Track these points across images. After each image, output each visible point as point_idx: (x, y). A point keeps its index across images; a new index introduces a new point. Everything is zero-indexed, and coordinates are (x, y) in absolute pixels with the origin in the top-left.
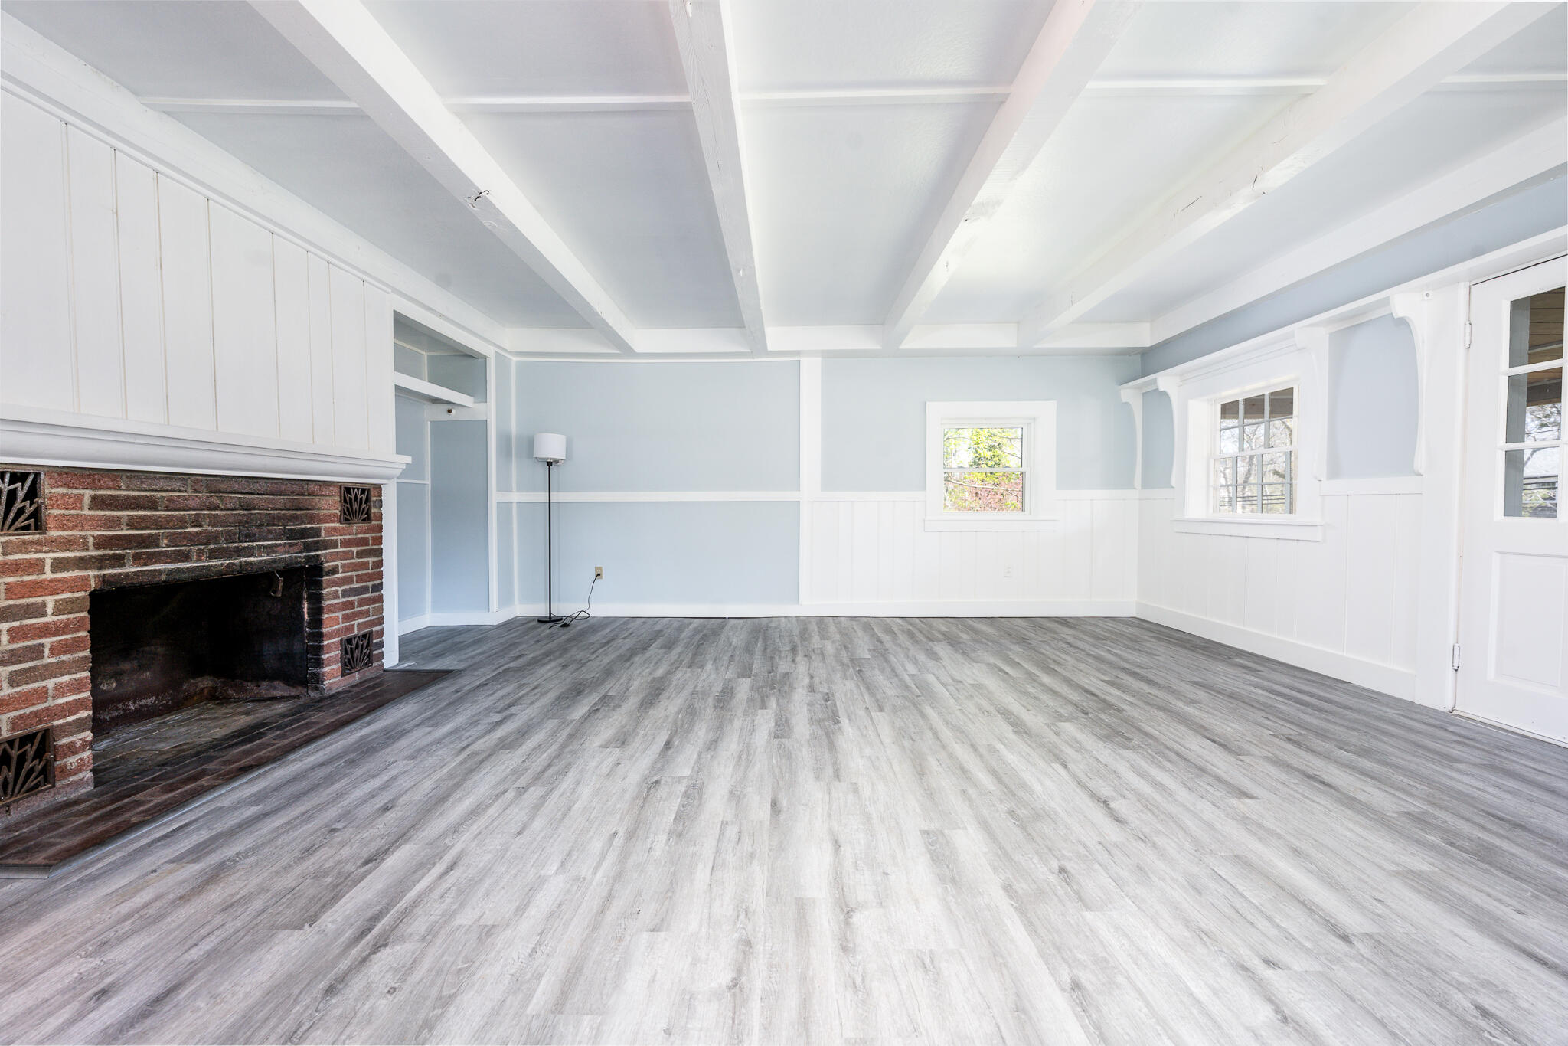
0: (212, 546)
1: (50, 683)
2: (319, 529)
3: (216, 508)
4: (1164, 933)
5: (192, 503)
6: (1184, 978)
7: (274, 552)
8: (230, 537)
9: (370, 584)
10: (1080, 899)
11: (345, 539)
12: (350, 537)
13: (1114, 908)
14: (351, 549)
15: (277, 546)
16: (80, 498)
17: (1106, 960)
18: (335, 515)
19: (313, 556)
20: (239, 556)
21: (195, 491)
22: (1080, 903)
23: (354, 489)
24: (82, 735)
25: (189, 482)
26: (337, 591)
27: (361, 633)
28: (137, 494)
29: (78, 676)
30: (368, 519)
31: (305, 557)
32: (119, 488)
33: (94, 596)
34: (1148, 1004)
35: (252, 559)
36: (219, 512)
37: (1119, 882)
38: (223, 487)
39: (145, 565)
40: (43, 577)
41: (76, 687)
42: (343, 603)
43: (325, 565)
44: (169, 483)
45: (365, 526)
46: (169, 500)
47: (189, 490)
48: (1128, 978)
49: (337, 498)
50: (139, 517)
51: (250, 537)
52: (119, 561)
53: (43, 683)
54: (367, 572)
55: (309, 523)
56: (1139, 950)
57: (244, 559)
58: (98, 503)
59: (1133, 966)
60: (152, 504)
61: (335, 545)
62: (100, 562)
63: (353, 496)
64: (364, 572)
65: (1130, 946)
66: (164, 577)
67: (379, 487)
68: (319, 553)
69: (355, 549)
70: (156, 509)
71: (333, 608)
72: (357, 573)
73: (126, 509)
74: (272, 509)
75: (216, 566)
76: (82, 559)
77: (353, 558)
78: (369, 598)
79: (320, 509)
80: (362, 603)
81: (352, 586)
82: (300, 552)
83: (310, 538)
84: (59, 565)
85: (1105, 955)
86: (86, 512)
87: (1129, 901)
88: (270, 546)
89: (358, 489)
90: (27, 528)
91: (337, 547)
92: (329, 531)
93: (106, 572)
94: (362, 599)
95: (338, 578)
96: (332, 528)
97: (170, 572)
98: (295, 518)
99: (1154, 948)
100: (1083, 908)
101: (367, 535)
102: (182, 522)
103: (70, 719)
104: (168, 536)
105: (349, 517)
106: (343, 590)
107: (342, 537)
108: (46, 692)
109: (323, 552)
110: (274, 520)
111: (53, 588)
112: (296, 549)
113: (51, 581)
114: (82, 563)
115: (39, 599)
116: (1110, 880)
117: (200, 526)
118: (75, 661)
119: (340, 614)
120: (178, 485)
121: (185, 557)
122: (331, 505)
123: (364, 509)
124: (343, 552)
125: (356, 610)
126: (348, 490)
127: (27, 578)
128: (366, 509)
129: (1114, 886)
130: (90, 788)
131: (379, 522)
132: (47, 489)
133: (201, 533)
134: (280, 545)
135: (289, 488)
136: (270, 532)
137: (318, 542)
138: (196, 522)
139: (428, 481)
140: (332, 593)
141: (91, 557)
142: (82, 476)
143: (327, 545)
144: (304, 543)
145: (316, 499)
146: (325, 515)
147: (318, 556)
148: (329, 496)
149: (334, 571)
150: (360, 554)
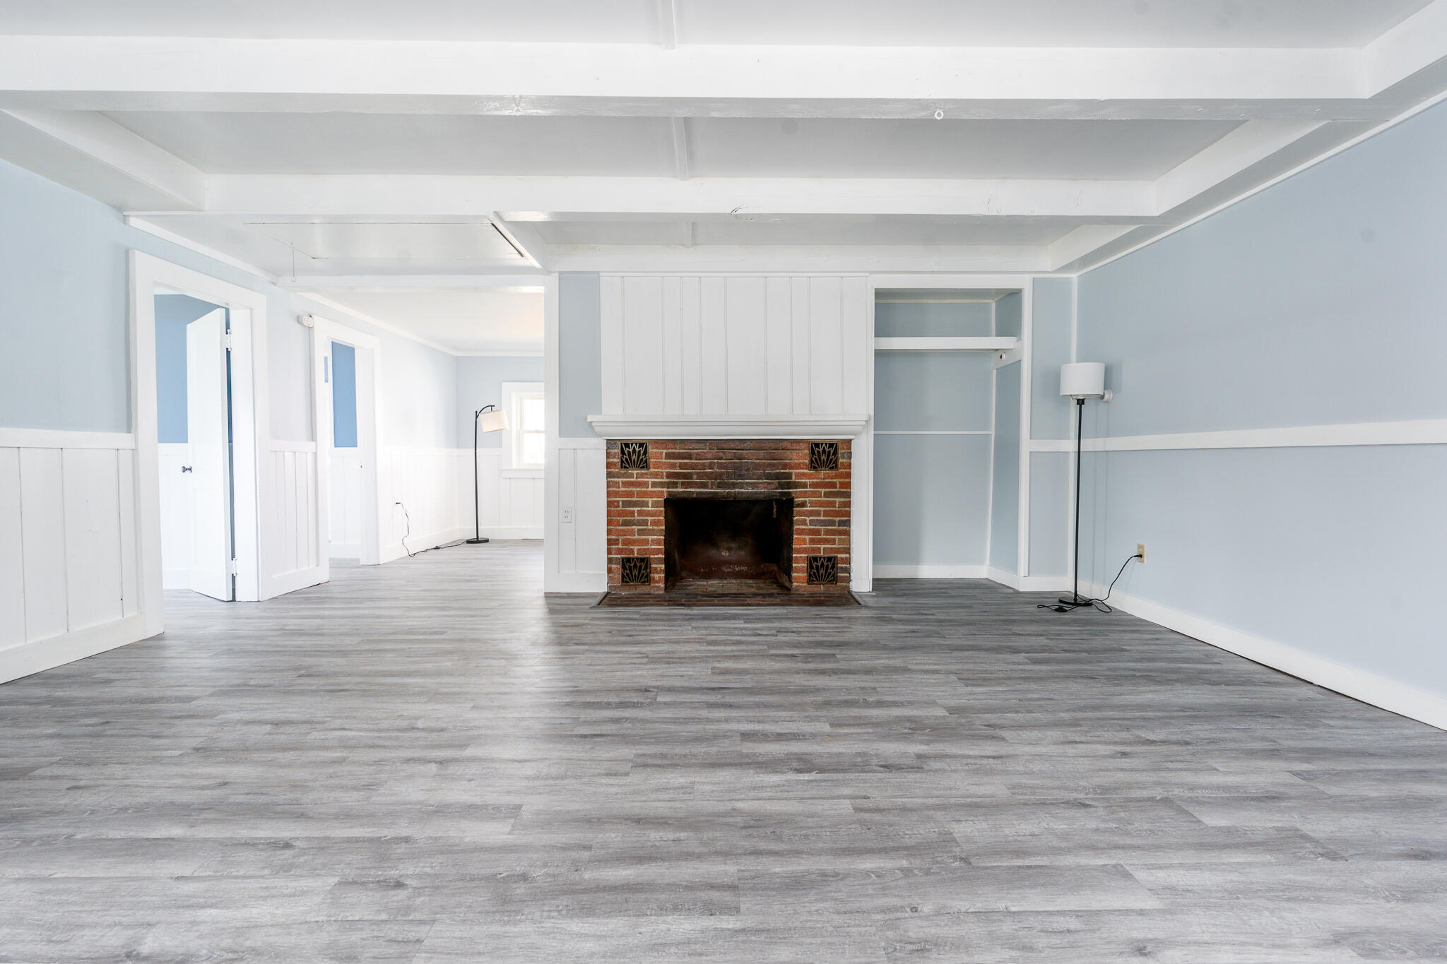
0: (718, 481)
1: (650, 538)
2: (791, 473)
3: (721, 459)
4: (267, 925)
5: (708, 456)
6: (224, 911)
7: (757, 487)
8: (729, 476)
9: (837, 519)
10: (354, 883)
11: (813, 482)
12: (818, 480)
13: (324, 903)
14: (819, 490)
15: (759, 483)
16: (661, 453)
17: (287, 871)
18: (803, 464)
19: (786, 492)
20: (734, 488)
21: (710, 449)
22: (351, 880)
23: (822, 444)
24: (660, 566)
25: (708, 444)
26: (806, 520)
27: (825, 556)
28: (683, 451)
29: (659, 537)
30: (835, 467)
31: (779, 492)
32: (676, 449)
33: (666, 500)
34: (237, 877)
35: (742, 490)
36: (723, 461)
37: (350, 925)
38: (725, 446)
39: (686, 488)
40: (648, 489)
41: (658, 542)
42: (810, 529)
43: (796, 500)
44: (698, 445)
45: (833, 472)
46: (697, 454)
47: (708, 448)
48: (262, 877)
49: (807, 451)
50: (684, 463)
51: (741, 477)
52: (675, 485)
53: (648, 537)
54: (834, 509)
55: (782, 469)
56: (273, 897)
57: (737, 490)
58: (669, 456)
59: (266, 885)
60: (689, 456)
61: (805, 485)
62: (668, 485)
63: (821, 450)
64: (831, 509)
65: (282, 893)
66: (695, 496)
67: (848, 443)
68: (791, 490)
69: (823, 490)
70: (692, 459)
71: (802, 532)
72: (824, 509)
73: (679, 459)
74: (756, 459)
75: (721, 492)
76: (661, 482)
77: (821, 497)
78: (835, 530)
79: (791, 459)
80: (827, 532)
81: (819, 518)
82: (776, 489)
83: (785, 480)
84: (654, 484)
85: (292, 873)
86: (664, 460)
87: (320, 919)
88: (754, 483)
89: (826, 444)
90: (643, 467)
91: (806, 487)
92: (798, 475)
93: (670, 490)
94: (828, 529)
95: (807, 510)
96: (801, 472)
97: (698, 493)
98: (773, 465)
99: (264, 908)
100: (344, 880)
101: (835, 480)
102: (704, 466)
103: (656, 556)
104: (697, 473)
105: (816, 465)
106: (810, 520)
107: (811, 480)
108: (648, 541)
109: (794, 490)
110: (756, 466)
111: (651, 495)
112: (772, 486)
113: (651, 492)
114: (662, 485)
115: (647, 499)
116: (357, 918)
117: (713, 469)
118: (659, 530)
119: (807, 538)
120: (701, 446)
121: (704, 485)
122: (803, 456)
123: (832, 460)
124: (812, 491)
125: (821, 537)
126: (817, 445)
127: (643, 489)
128: (834, 460)
129: (347, 917)
130: (662, 592)
131: (848, 470)
132: (651, 450)
133: (713, 473)
134: (761, 483)
135: (768, 445)
136: (754, 474)
137: (789, 483)
138: (711, 466)
139: (992, 432)
140: (802, 522)
141: (665, 482)
142: (662, 443)
143: (796, 485)
144: (779, 483)
145: (788, 452)
146: (796, 464)
147: (790, 492)
148: (799, 450)
149: (803, 504)
150: (827, 495)
